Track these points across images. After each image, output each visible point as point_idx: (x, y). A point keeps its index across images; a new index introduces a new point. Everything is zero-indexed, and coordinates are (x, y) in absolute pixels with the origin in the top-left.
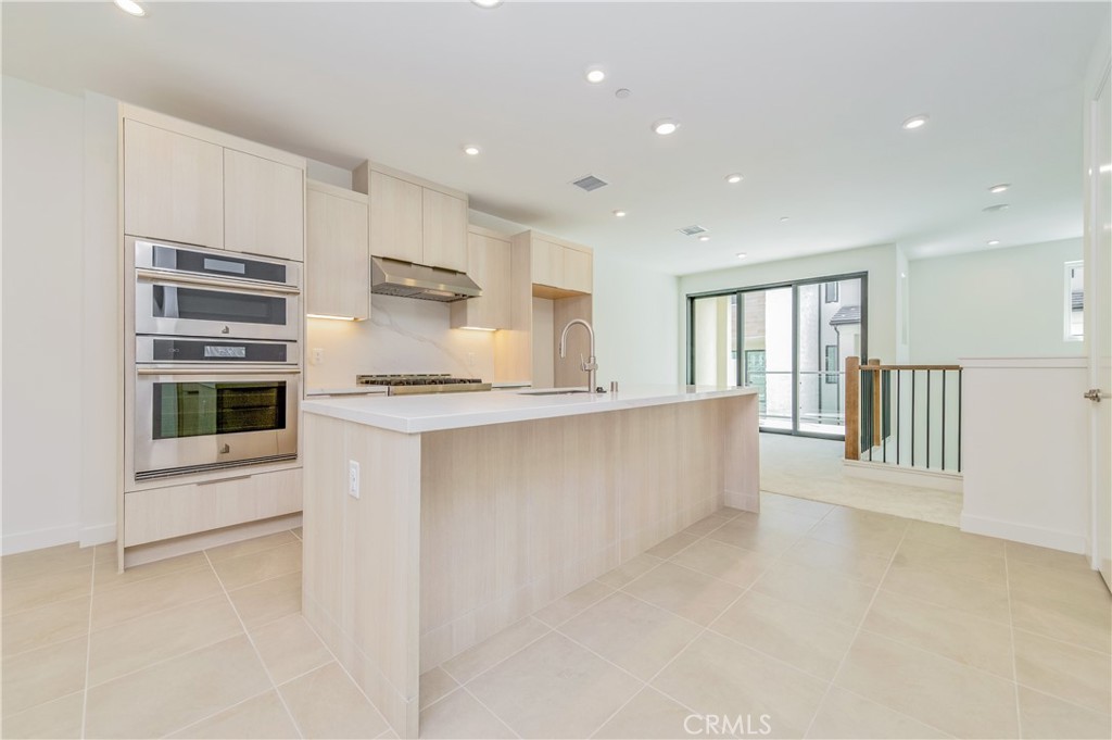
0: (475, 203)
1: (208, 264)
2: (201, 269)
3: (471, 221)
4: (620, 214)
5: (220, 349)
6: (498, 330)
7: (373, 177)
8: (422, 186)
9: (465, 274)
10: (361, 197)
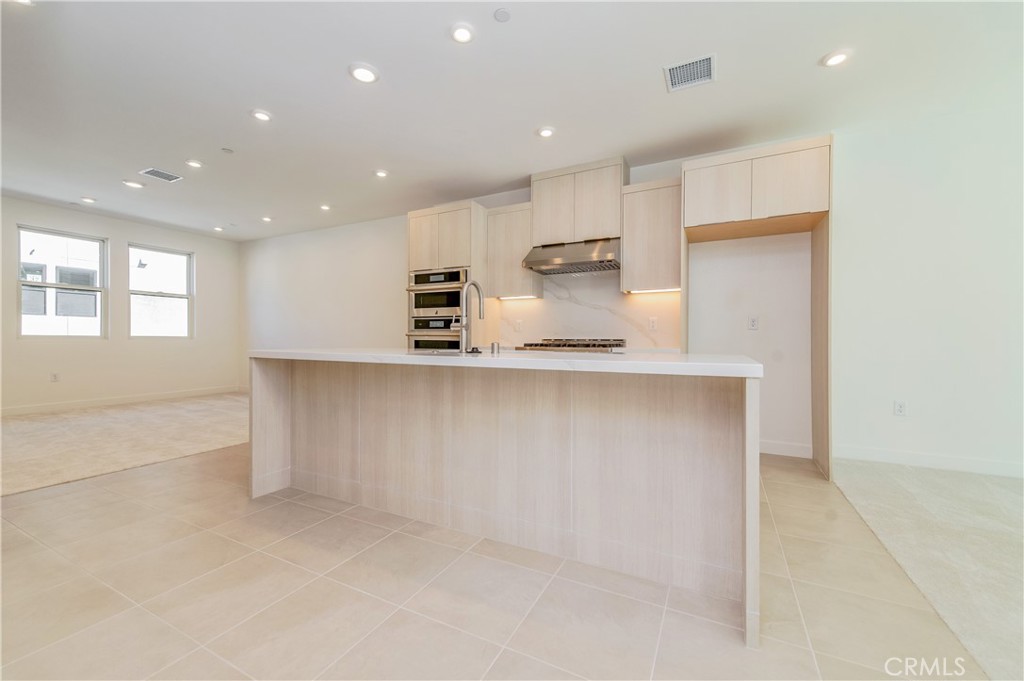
0: (629, 161)
1: (432, 279)
2: (429, 282)
4: (835, 60)
5: (435, 322)
7: (535, 186)
8: (574, 173)
9: (619, 238)
10: (527, 205)
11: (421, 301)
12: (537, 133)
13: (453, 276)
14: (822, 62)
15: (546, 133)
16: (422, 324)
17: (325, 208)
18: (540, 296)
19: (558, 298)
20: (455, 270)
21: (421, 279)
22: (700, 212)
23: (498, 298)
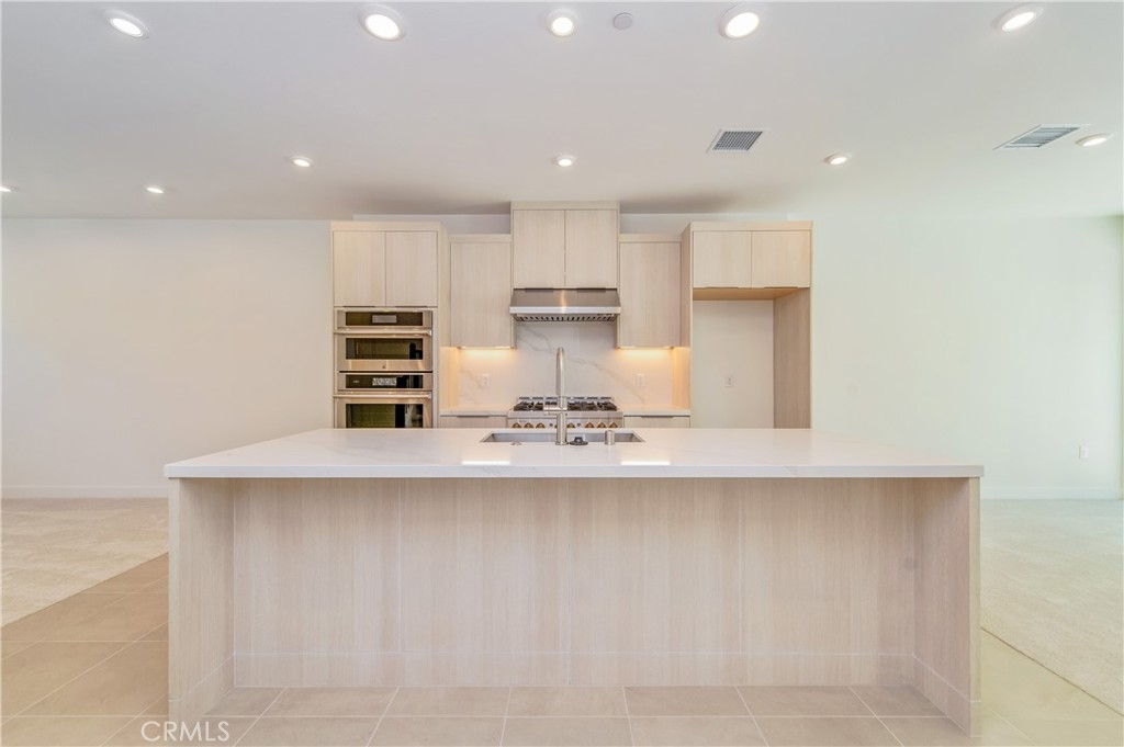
0: (626, 207)
1: (376, 319)
2: (371, 323)
3: (623, 229)
4: (838, 161)
5: (382, 380)
6: (672, 348)
7: (516, 217)
8: (565, 210)
9: (616, 289)
10: (506, 237)
11: (356, 348)
12: (555, 161)
13: (415, 318)
14: (827, 160)
15: (565, 162)
16: (356, 381)
17: (155, 190)
18: (515, 347)
19: (536, 349)
20: (416, 310)
21: (353, 318)
22: (708, 272)
23: (459, 348)
